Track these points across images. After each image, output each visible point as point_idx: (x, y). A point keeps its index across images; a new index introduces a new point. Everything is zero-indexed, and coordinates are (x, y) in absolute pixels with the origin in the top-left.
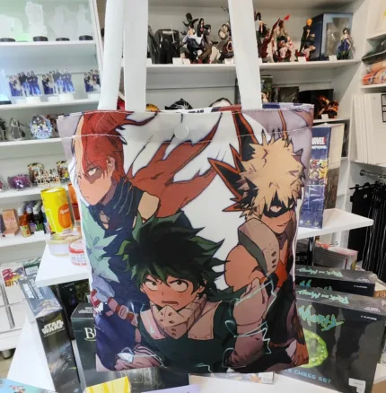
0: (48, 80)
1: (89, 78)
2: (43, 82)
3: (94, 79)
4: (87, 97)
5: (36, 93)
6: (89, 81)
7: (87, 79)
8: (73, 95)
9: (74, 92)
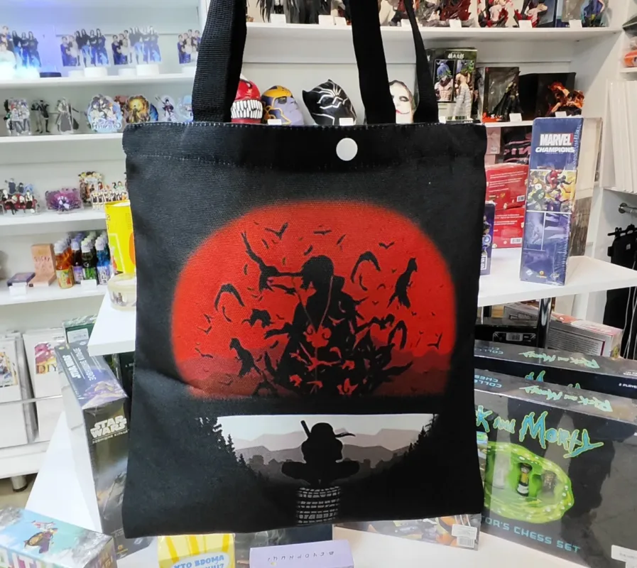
0: (121, 43)
1: (185, 42)
2: (113, 45)
4: (180, 71)
5: (100, 61)
6: (184, 47)
7: (181, 44)
8: (160, 66)
9: (161, 63)
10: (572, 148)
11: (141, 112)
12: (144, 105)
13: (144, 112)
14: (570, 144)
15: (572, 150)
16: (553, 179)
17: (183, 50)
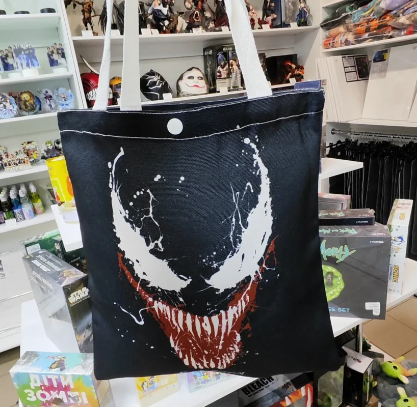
0: (7, 56)
2: (2, 58)
6: (52, 56)
7: (50, 53)
8: (39, 70)
9: (40, 67)
11: (30, 102)
12: (31, 97)
13: (32, 102)
17: (52, 57)
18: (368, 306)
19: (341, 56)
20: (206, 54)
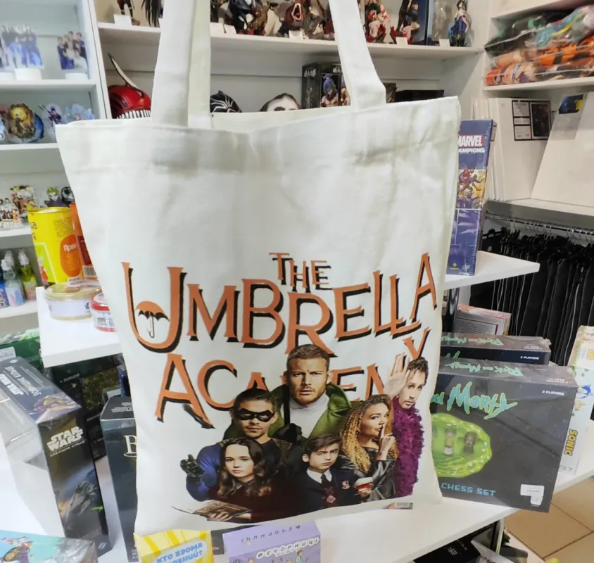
1: (66, 46)
3: (75, 48)
4: (64, 78)
6: (65, 51)
7: (62, 47)
8: (42, 71)
9: (43, 67)
10: (483, 148)
11: (25, 122)
12: (27, 114)
13: (28, 122)
14: (480, 145)
15: (483, 150)
16: (465, 178)
17: (65, 54)
18: (525, 490)
19: (511, 99)
20: (305, 75)
